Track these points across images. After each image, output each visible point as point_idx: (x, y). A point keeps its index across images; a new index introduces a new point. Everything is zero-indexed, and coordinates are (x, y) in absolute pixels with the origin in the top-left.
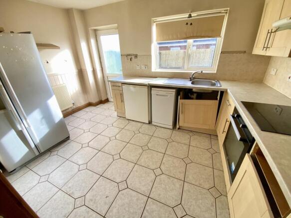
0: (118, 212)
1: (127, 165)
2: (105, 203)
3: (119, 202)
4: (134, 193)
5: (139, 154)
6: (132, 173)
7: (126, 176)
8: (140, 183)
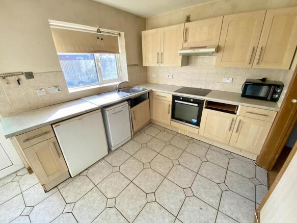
0: (212, 197)
1: (166, 186)
2: (207, 210)
3: (203, 196)
4: (195, 183)
5: (154, 172)
6: (175, 182)
7: (179, 189)
8: (186, 177)
